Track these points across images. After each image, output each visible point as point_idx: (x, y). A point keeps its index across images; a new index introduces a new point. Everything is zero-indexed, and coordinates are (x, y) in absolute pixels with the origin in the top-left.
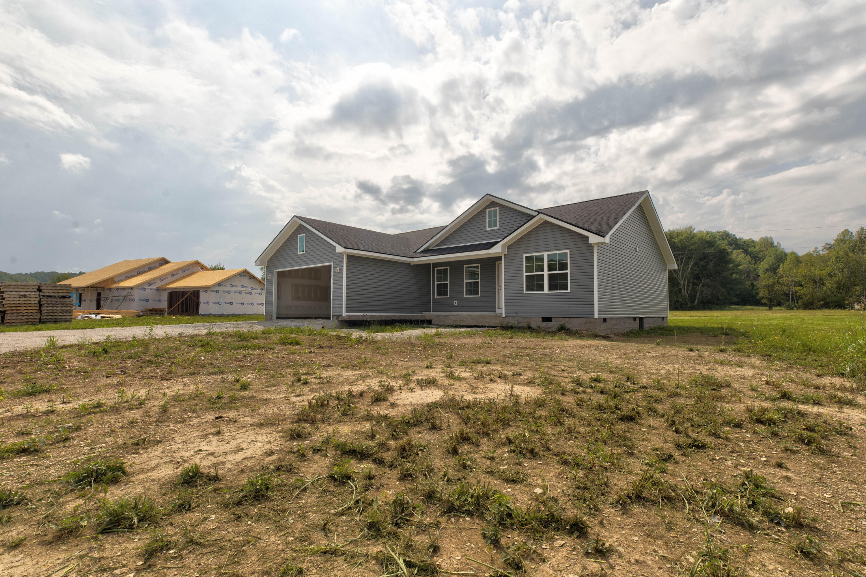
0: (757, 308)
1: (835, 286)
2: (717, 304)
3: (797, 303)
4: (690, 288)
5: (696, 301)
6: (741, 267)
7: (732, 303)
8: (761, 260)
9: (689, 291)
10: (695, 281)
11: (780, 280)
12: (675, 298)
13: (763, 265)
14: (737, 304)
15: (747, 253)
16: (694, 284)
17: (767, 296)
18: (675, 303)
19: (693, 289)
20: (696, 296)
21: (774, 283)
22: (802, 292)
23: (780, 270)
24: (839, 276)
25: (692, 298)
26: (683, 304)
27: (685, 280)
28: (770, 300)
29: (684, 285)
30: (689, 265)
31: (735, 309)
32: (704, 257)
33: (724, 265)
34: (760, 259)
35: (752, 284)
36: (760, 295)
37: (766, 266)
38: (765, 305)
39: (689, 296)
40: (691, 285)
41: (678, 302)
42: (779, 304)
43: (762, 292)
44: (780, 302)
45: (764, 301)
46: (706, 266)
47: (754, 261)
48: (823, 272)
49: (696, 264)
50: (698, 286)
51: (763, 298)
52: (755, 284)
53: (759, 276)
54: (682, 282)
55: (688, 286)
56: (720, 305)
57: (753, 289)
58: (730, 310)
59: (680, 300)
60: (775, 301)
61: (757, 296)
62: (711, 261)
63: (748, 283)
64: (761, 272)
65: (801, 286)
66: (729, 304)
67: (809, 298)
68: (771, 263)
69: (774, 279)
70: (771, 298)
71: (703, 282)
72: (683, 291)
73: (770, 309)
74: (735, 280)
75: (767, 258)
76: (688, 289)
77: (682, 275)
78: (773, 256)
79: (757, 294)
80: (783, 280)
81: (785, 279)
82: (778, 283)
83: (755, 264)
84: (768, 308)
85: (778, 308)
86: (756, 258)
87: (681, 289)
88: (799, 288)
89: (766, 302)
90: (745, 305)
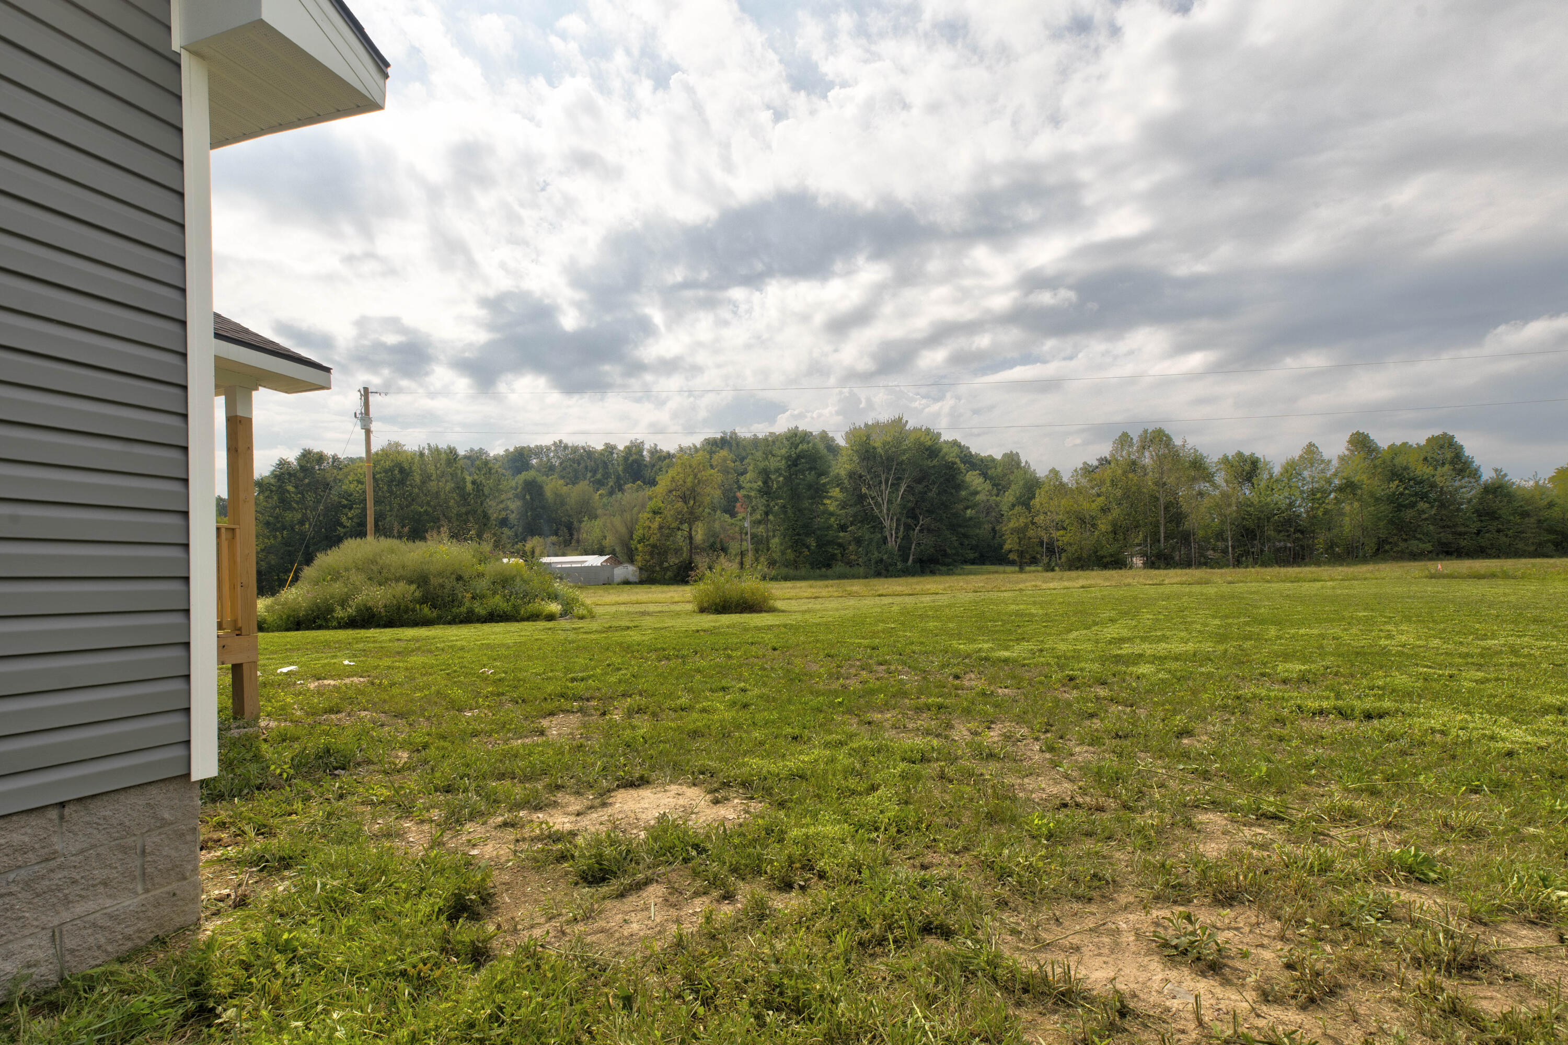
0: (1001, 568)
1: (1110, 528)
2: (944, 564)
3: (1060, 558)
4: (901, 534)
5: (911, 558)
6: (978, 497)
7: (965, 562)
8: (1005, 488)
9: (899, 541)
10: (909, 521)
11: (1036, 520)
12: (876, 553)
13: (1009, 497)
14: (973, 562)
15: (985, 475)
16: (908, 528)
17: (1017, 547)
18: (876, 563)
19: (906, 537)
20: (910, 549)
21: (1026, 526)
22: (1066, 539)
23: (1036, 502)
24: (1116, 512)
25: (904, 551)
26: (891, 565)
27: (892, 519)
28: (1021, 554)
29: (891, 529)
30: (898, 490)
31: (970, 573)
32: (923, 477)
33: (953, 491)
34: (1003, 487)
35: (993, 529)
36: (1007, 547)
37: (1012, 499)
38: (1012, 563)
39: (899, 550)
40: (902, 529)
41: (881, 560)
42: (1034, 561)
43: (1009, 541)
44: (1034, 558)
45: (1012, 556)
46: (925, 493)
47: (995, 491)
48: (1094, 505)
49: (910, 489)
50: (914, 530)
51: (1010, 551)
52: (997, 528)
53: (1003, 515)
54: (887, 523)
55: (897, 529)
56: (948, 565)
57: (994, 537)
58: (964, 574)
59: (885, 557)
60: (1028, 556)
61: (1002, 548)
62: (934, 483)
63: (988, 527)
64: (1005, 508)
65: (1065, 529)
66: (962, 563)
67: (1076, 551)
68: (1018, 494)
69: (1027, 517)
70: (1022, 551)
71: (921, 522)
72: (889, 539)
73: (1021, 570)
74: (971, 519)
75: (1013, 486)
76: (897, 537)
77: (888, 510)
78: (1021, 483)
79: (1001, 546)
80: (1040, 519)
81: (1042, 518)
82: (1033, 523)
83: (997, 496)
84: (1017, 569)
85: (1032, 568)
86: (999, 486)
87: (886, 538)
88: (1062, 532)
89: (1016, 558)
90: (984, 564)
